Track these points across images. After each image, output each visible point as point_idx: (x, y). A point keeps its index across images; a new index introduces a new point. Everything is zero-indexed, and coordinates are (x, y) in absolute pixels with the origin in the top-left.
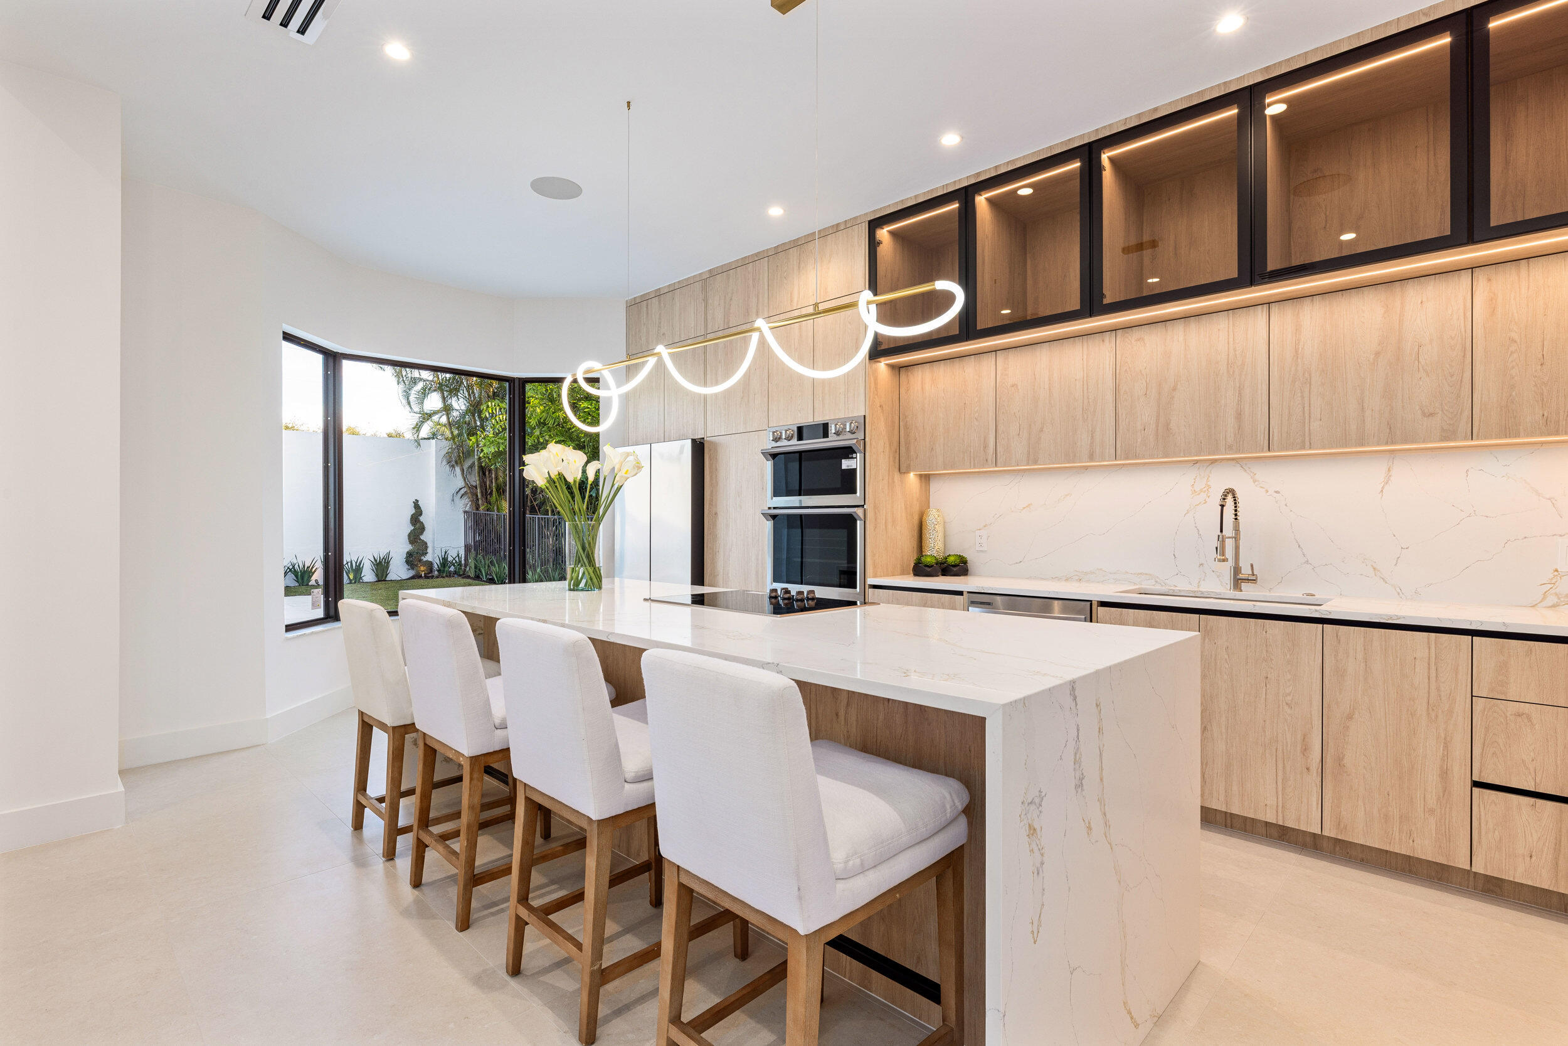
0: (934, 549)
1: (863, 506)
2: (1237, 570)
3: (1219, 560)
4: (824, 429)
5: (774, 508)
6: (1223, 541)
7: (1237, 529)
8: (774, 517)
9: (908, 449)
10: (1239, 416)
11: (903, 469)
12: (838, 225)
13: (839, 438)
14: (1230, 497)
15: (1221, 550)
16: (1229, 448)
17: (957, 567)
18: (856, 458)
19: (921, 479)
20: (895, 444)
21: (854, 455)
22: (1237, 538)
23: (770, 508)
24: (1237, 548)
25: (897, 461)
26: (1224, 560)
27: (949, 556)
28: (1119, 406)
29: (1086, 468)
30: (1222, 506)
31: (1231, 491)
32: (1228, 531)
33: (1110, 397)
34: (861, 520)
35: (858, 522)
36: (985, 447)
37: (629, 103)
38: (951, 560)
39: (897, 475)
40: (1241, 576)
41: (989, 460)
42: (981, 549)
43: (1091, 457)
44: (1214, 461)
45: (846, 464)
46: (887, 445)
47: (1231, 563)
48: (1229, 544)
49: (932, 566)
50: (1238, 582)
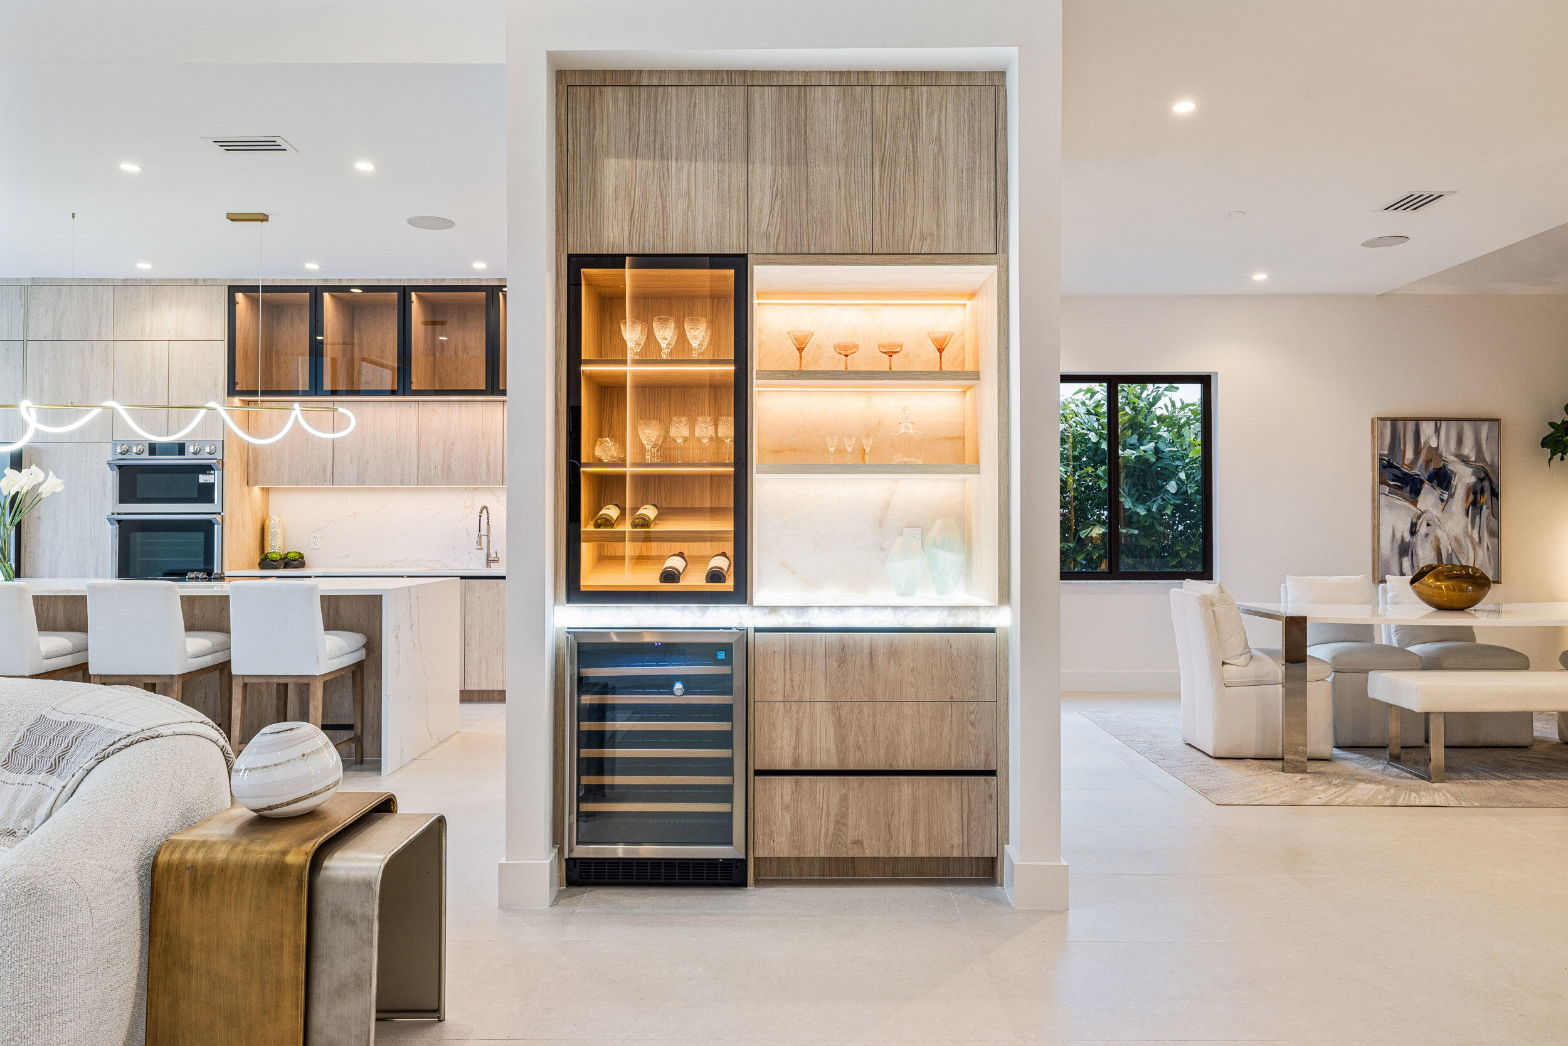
0: (276, 547)
1: (220, 513)
2: (488, 555)
3: (479, 549)
4: (181, 449)
5: (118, 514)
6: (481, 537)
7: (489, 531)
8: (119, 522)
9: (256, 469)
10: (488, 464)
11: (251, 482)
12: (196, 280)
13: (195, 457)
14: (485, 510)
15: (479, 543)
16: (483, 483)
17: (293, 562)
18: (214, 474)
19: (263, 492)
20: (245, 462)
21: (212, 472)
22: (488, 536)
23: (113, 514)
24: (489, 541)
25: (246, 477)
26: (481, 549)
27: (289, 552)
28: (420, 451)
29: (397, 489)
30: (480, 516)
31: (486, 507)
32: (484, 531)
33: (414, 444)
34: (219, 524)
35: (216, 526)
36: (324, 471)
37: (73, 214)
38: (292, 556)
39: (246, 487)
40: (490, 559)
41: (328, 481)
42: (315, 547)
43: (402, 483)
44: (476, 489)
45: (203, 479)
46: (239, 464)
47: (485, 551)
48: (484, 539)
49: (277, 561)
50: (489, 562)
